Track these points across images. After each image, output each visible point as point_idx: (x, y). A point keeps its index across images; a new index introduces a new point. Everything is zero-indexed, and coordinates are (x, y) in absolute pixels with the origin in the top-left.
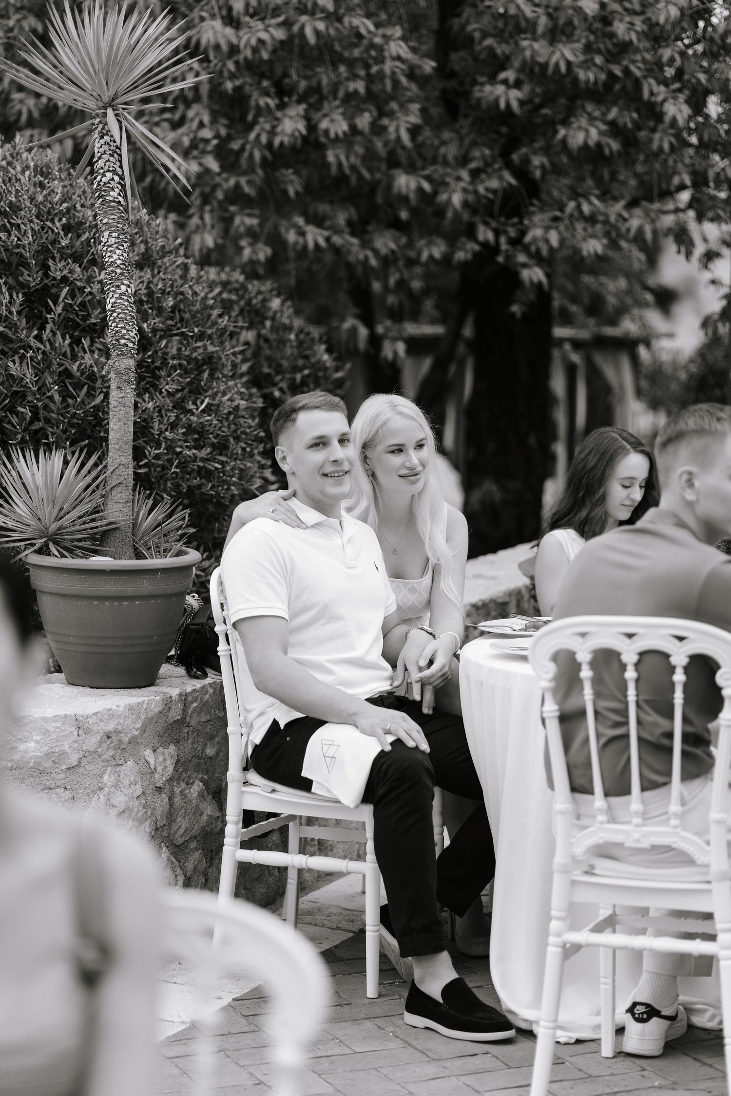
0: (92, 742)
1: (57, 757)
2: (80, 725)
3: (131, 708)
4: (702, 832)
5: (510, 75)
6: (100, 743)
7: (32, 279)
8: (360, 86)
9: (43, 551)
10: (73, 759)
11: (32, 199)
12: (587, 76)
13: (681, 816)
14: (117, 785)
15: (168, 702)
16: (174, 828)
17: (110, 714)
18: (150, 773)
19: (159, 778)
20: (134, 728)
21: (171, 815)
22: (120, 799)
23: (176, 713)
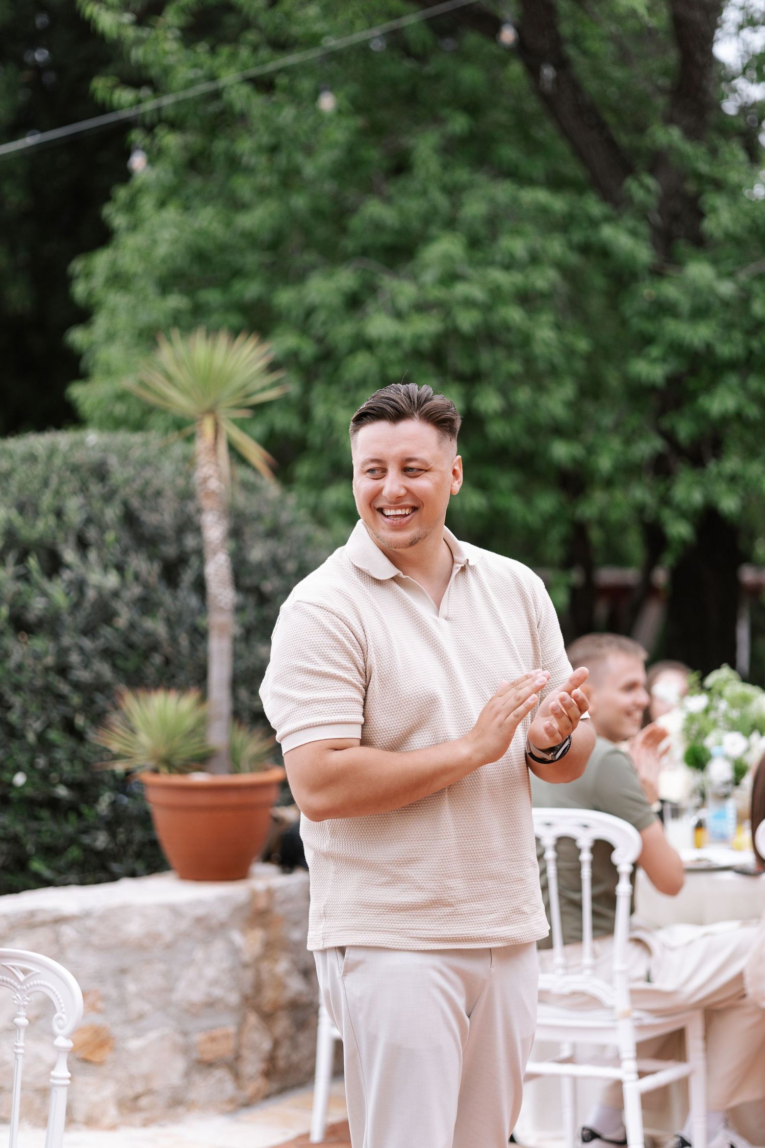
0: (184, 925)
1: (155, 937)
2: (175, 911)
3: (220, 899)
4: (610, 981)
5: (655, 351)
8: (515, 367)
9: (156, 771)
10: (168, 937)
12: (725, 350)
13: (594, 968)
14: (208, 960)
15: (254, 895)
16: (261, 998)
17: (199, 903)
18: (235, 951)
19: (247, 957)
20: (222, 913)
21: (258, 987)
22: (210, 972)
23: (262, 903)
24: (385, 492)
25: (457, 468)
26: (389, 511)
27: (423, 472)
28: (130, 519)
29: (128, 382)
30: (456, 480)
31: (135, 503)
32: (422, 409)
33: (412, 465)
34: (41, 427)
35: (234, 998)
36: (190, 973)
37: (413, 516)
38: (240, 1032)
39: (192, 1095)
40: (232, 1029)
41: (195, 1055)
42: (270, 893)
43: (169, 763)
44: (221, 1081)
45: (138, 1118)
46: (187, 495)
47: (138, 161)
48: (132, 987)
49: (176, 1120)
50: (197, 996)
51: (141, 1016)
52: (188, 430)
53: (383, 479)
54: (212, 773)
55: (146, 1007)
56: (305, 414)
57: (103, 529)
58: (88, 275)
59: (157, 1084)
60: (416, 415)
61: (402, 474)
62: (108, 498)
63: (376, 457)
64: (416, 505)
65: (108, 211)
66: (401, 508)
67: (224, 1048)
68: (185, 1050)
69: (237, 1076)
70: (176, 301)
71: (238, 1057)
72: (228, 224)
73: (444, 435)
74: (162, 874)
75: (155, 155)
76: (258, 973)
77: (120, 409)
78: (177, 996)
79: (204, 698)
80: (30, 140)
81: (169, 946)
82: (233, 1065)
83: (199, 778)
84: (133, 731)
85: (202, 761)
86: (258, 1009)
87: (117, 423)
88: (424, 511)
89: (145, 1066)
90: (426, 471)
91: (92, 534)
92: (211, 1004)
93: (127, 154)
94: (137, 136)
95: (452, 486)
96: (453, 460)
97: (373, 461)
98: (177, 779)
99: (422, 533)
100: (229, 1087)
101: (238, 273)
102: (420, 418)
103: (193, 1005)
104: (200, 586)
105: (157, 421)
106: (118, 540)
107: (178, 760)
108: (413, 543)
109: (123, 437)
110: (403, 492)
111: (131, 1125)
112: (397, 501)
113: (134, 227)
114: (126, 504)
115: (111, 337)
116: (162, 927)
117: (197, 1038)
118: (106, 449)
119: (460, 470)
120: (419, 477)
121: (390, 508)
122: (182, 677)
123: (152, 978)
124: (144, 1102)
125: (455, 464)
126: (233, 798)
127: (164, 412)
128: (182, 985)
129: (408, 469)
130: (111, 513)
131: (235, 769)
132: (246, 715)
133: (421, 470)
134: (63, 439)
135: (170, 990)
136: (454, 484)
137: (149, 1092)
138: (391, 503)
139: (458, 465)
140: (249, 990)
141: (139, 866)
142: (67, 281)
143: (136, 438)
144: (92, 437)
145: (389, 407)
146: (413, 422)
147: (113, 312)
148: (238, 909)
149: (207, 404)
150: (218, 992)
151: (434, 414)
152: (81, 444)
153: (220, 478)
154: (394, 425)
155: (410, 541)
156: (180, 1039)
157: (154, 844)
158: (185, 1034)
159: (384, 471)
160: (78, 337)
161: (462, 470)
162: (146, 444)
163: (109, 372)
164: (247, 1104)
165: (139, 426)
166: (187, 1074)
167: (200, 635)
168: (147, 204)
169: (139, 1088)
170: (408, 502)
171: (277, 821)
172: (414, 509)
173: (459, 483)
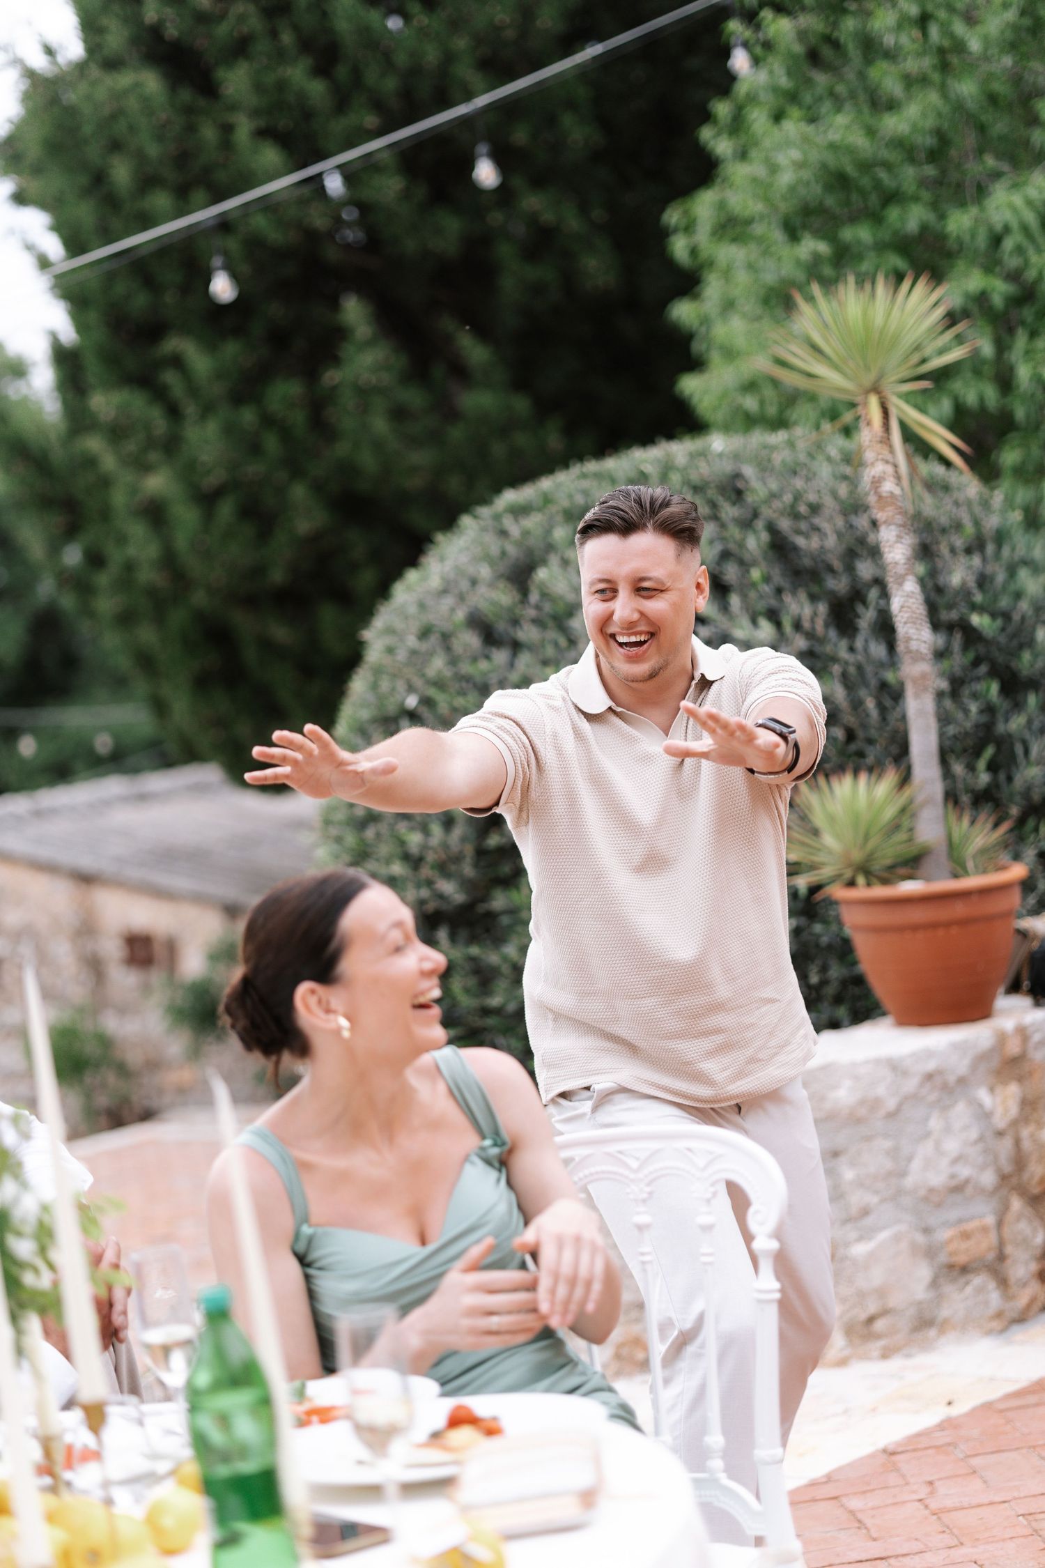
0: (911, 1085)
1: (872, 1104)
2: (896, 1067)
3: (955, 1046)
6: (922, 1085)
7: (839, 585)
9: (851, 884)
10: (891, 1104)
11: (834, 494)
14: (948, 1130)
15: (1002, 1038)
16: (1026, 1176)
17: (929, 1054)
18: (986, 1115)
19: (1000, 1122)
20: (961, 1066)
21: (1020, 1161)
22: (952, 1146)
23: (1013, 1048)
24: (616, 617)
25: (701, 581)
26: (621, 637)
27: (658, 592)
28: (780, 547)
29: (760, 364)
30: (701, 595)
31: (785, 524)
32: (656, 518)
33: (646, 584)
34: (646, 440)
35: (988, 1178)
36: (926, 1148)
37: (650, 645)
38: (1000, 1224)
39: (944, 1312)
40: (990, 1220)
41: (943, 1258)
42: (1023, 1033)
43: (866, 871)
44: (980, 1290)
45: (876, 1347)
46: (854, 507)
47: (740, 61)
48: (849, 1174)
49: (927, 1346)
50: (937, 1179)
51: (865, 1212)
52: (847, 417)
53: (613, 601)
54: (928, 879)
55: (873, 1200)
56: (1005, 382)
57: (744, 565)
58: (689, 228)
59: (895, 1300)
60: (650, 525)
61: (636, 595)
62: (747, 524)
63: (605, 577)
64: (651, 630)
65: (706, 134)
66: (635, 634)
67: (983, 1246)
68: (930, 1253)
69: (1003, 1283)
70: (811, 246)
71: (1001, 1257)
72: (871, 132)
73: (684, 547)
74: (875, 1021)
75: (762, 51)
76: (1017, 1142)
77: (750, 403)
78: (909, 1182)
79: (905, 779)
80: (593, 51)
81: (892, 1115)
82: (996, 1266)
83: (909, 887)
84: (816, 832)
85: (912, 863)
86: (1022, 1191)
87: (750, 421)
88: (662, 637)
89: (877, 1277)
90: (662, 591)
91: (731, 573)
92: (958, 1188)
93: (725, 53)
94: (734, 26)
95: (696, 602)
96: (696, 573)
97: (602, 581)
98: (880, 891)
99: (662, 661)
100: (994, 1298)
101: (892, 197)
102: (654, 529)
103: (931, 1190)
104: (886, 628)
105: (803, 411)
106: (767, 579)
107: (876, 867)
108: (652, 675)
109: (759, 438)
110: (636, 616)
111: (865, 1357)
112: (630, 627)
113: (743, 155)
114: (772, 528)
115: (729, 306)
116: (881, 1091)
117: (944, 1234)
118: (736, 457)
119: (706, 583)
120: (654, 598)
121: (623, 634)
122: (872, 755)
123: (875, 1159)
124: (880, 1325)
125: (700, 576)
126: (959, 910)
127: (812, 398)
128: (916, 1165)
129: (642, 589)
130: (755, 543)
131: (959, 870)
132: (965, 799)
133: (655, 590)
134: (679, 450)
135: (903, 1174)
136: (697, 600)
137: (885, 1312)
138: (623, 628)
139: (703, 576)
140: (1008, 1168)
141: (842, 1012)
142: (663, 235)
143: (780, 437)
144: (717, 443)
145: (616, 518)
146: (646, 534)
147: (727, 274)
148: (982, 1057)
149: (868, 380)
150: (965, 1172)
151: (670, 523)
152: (703, 454)
153: (898, 477)
154: (623, 538)
155: (648, 673)
156: (920, 1238)
157: (859, 980)
158: (927, 1231)
159: (615, 591)
160: (683, 312)
161: (708, 581)
162: (791, 444)
163: (730, 354)
164: (1021, 1319)
165: (779, 423)
166: (934, 1284)
167: (892, 694)
168: (758, 118)
169: (872, 1308)
170: (643, 628)
171: (1023, 934)
172: (652, 635)
173: (704, 598)
